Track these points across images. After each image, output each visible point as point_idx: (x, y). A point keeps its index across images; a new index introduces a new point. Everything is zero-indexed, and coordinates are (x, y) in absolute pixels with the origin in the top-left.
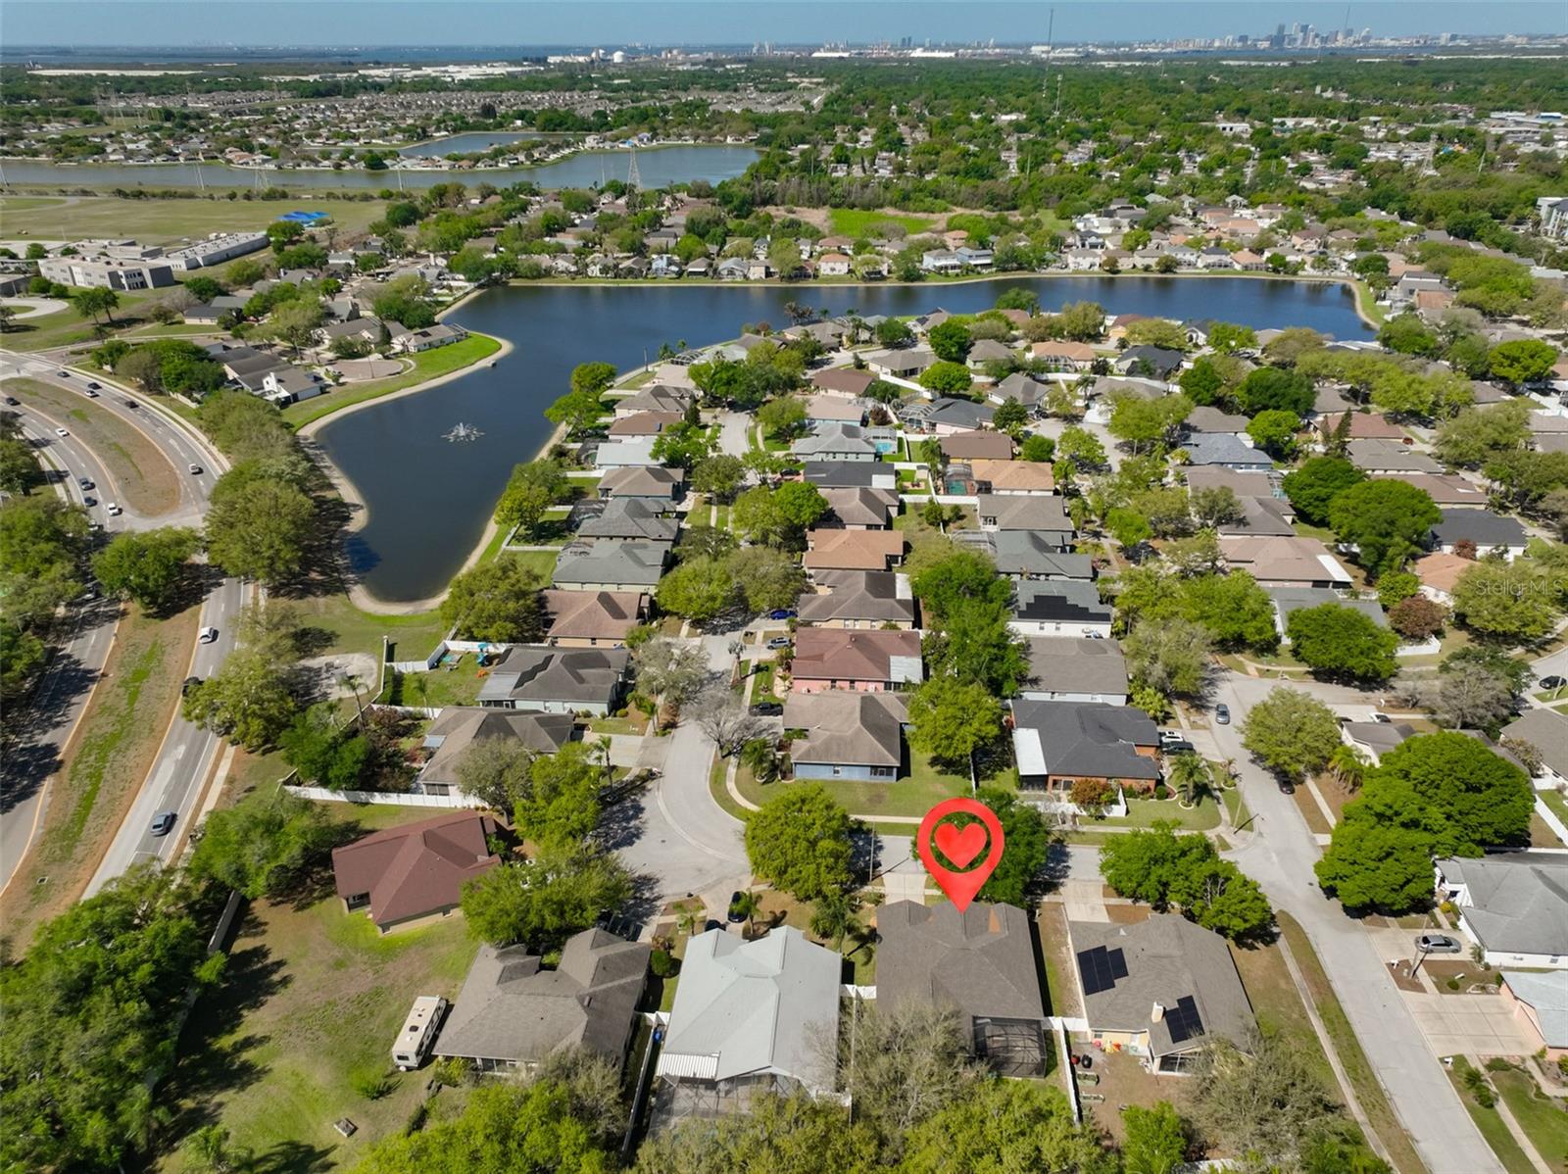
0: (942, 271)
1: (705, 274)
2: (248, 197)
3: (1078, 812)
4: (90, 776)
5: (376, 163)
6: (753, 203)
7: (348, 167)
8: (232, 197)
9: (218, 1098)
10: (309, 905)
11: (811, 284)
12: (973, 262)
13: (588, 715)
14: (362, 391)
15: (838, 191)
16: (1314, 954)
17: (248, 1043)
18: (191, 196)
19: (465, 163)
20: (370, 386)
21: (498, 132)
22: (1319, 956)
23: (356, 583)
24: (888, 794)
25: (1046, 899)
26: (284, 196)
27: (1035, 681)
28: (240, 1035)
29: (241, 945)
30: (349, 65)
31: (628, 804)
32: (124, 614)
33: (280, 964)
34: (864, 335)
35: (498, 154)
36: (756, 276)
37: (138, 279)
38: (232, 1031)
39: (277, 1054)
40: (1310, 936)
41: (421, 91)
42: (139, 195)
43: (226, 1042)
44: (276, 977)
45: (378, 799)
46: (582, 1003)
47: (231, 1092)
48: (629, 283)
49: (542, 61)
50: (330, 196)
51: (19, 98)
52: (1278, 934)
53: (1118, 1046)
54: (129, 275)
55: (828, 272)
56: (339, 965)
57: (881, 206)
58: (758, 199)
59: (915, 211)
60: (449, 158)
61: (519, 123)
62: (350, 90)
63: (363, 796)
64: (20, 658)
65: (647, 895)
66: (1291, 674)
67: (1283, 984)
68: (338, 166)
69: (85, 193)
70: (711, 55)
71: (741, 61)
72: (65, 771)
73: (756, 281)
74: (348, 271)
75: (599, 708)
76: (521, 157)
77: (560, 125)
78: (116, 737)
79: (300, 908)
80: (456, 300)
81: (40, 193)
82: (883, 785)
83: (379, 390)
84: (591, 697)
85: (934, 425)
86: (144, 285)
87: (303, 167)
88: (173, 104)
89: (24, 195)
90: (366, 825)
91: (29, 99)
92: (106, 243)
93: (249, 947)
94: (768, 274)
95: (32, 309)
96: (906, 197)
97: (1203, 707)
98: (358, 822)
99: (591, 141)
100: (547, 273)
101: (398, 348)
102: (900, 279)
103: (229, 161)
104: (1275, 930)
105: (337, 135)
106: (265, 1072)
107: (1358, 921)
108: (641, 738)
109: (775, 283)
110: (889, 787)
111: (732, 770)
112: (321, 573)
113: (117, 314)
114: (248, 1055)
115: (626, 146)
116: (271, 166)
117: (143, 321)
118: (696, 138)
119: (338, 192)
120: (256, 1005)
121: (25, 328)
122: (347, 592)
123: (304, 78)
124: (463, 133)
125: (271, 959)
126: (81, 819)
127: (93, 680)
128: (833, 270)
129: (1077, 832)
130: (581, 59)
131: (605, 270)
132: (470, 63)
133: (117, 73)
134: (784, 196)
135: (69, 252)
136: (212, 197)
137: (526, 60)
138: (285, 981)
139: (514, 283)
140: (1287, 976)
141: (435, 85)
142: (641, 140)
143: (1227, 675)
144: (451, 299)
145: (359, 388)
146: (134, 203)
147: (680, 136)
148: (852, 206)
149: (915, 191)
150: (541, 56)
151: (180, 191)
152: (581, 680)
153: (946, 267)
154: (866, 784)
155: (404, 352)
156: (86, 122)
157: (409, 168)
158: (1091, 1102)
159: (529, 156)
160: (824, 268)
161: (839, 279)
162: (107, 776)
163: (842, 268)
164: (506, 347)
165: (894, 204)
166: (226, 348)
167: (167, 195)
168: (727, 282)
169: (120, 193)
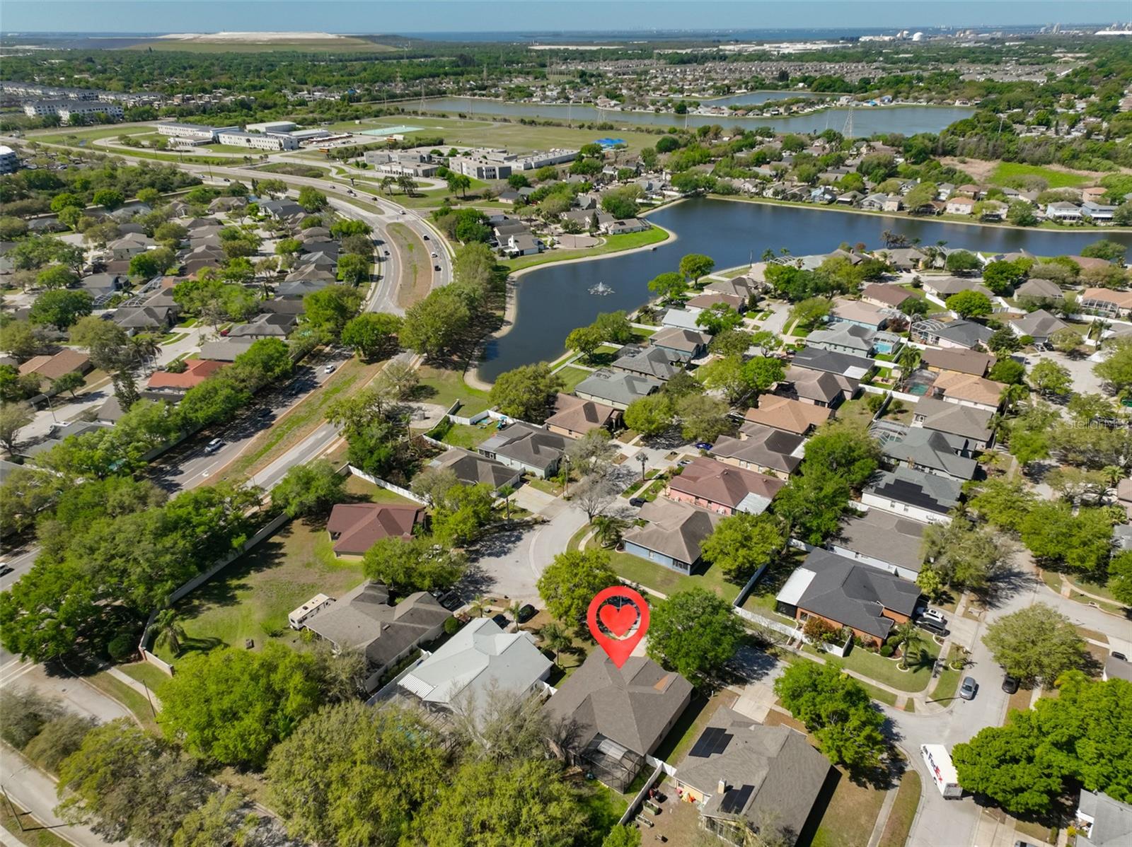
0: (1058, 220)
1: (851, 203)
2: (590, 128)
3: (805, 640)
4: (278, 435)
5: (681, 109)
6: (934, 152)
7: (664, 111)
8: (581, 127)
9: (210, 605)
10: (318, 530)
11: (933, 219)
12: (1094, 215)
13: (533, 475)
14: (565, 255)
15: (1013, 148)
16: (914, 812)
17: (243, 587)
18: (559, 125)
19: (739, 112)
20: (570, 252)
21: (783, 91)
22: (917, 816)
23: (476, 367)
24: (677, 581)
25: (730, 688)
26: (611, 128)
27: (846, 540)
28: (242, 581)
29: (276, 539)
30: (717, 43)
31: (515, 533)
32: (352, 357)
33: (284, 555)
34: (939, 262)
35: (768, 106)
36: (890, 209)
37: (493, 173)
38: (239, 579)
39: (249, 597)
40: (923, 800)
41: (751, 60)
42: (532, 123)
43: (234, 582)
44: (277, 561)
45: (389, 487)
46: (382, 626)
47: (216, 606)
48: (791, 204)
49: (854, 40)
50: (639, 129)
51: (513, 62)
52: (894, 786)
53: (693, 800)
54: (488, 170)
55: (953, 211)
56: (308, 565)
57: (1050, 163)
58: (940, 151)
59: (1080, 169)
60: (731, 108)
61: (801, 85)
62: (704, 59)
63: (382, 483)
64: (279, 366)
65: (484, 588)
66: (1103, 605)
67: (863, 820)
68: (658, 110)
69: (505, 120)
70: (999, 35)
71: (1022, 39)
72: (271, 429)
73: (888, 212)
74: (612, 178)
75: (540, 472)
76: (782, 110)
77: (829, 87)
78: (303, 419)
79: (313, 531)
80: (663, 204)
81: (483, 120)
82: (679, 574)
83: (574, 255)
84: (536, 464)
85: (938, 339)
86: (494, 177)
87: (637, 110)
88: (590, 68)
89: (476, 121)
90: (374, 499)
91: (517, 64)
92: (490, 150)
93: (277, 541)
94: (901, 208)
95: (432, 185)
96: (1075, 157)
97: (990, 604)
98: (372, 496)
99: (844, 100)
100: (736, 192)
101: (603, 230)
102: (1013, 223)
103: (596, 104)
104: (895, 782)
105: (671, 90)
106: (238, 603)
107: (980, 808)
108: (554, 498)
109: (903, 216)
110: (682, 577)
111: (591, 535)
112: (460, 357)
113: (469, 192)
114: (238, 593)
115: (869, 105)
116: (618, 109)
117: (480, 198)
118: (929, 100)
119: (644, 128)
120: (259, 570)
121: (422, 196)
122: (466, 370)
123: (679, 51)
124: (758, 91)
125: (282, 551)
126: (259, 455)
127: (314, 388)
128: (957, 210)
129: (794, 654)
130: (887, 38)
131: (776, 193)
132: (799, 41)
133: (574, 48)
134: (963, 149)
135: (467, 154)
136: (570, 126)
137: (842, 39)
138: (280, 564)
139: (710, 196)
140: (873, 816)
141: (763, 57)
142: (883, 101)
143: (1038, 587)
144: (659, 203)
145: (563, 252)
146: (528, 128)
147: (916, 99)
148: (1023, 161)
149: (1087, 151)
150: (855, 36)
151: (554, 121)
152: (537, 451)
153: (1065, 218)
154: (668, 570)
155: (605, 234)
156: (536, 78)
157: (703, 114)
158: (642, 823)
159: (788, 109)
160: (951, 208)
161: (960, 218)
162: (285, 437)
163: (966, 209)
164: (673, 237)
165: (1062, 162)
166: (505, 218)
167: (548, 124)
168: (865, 211)
169: (523, 121)
